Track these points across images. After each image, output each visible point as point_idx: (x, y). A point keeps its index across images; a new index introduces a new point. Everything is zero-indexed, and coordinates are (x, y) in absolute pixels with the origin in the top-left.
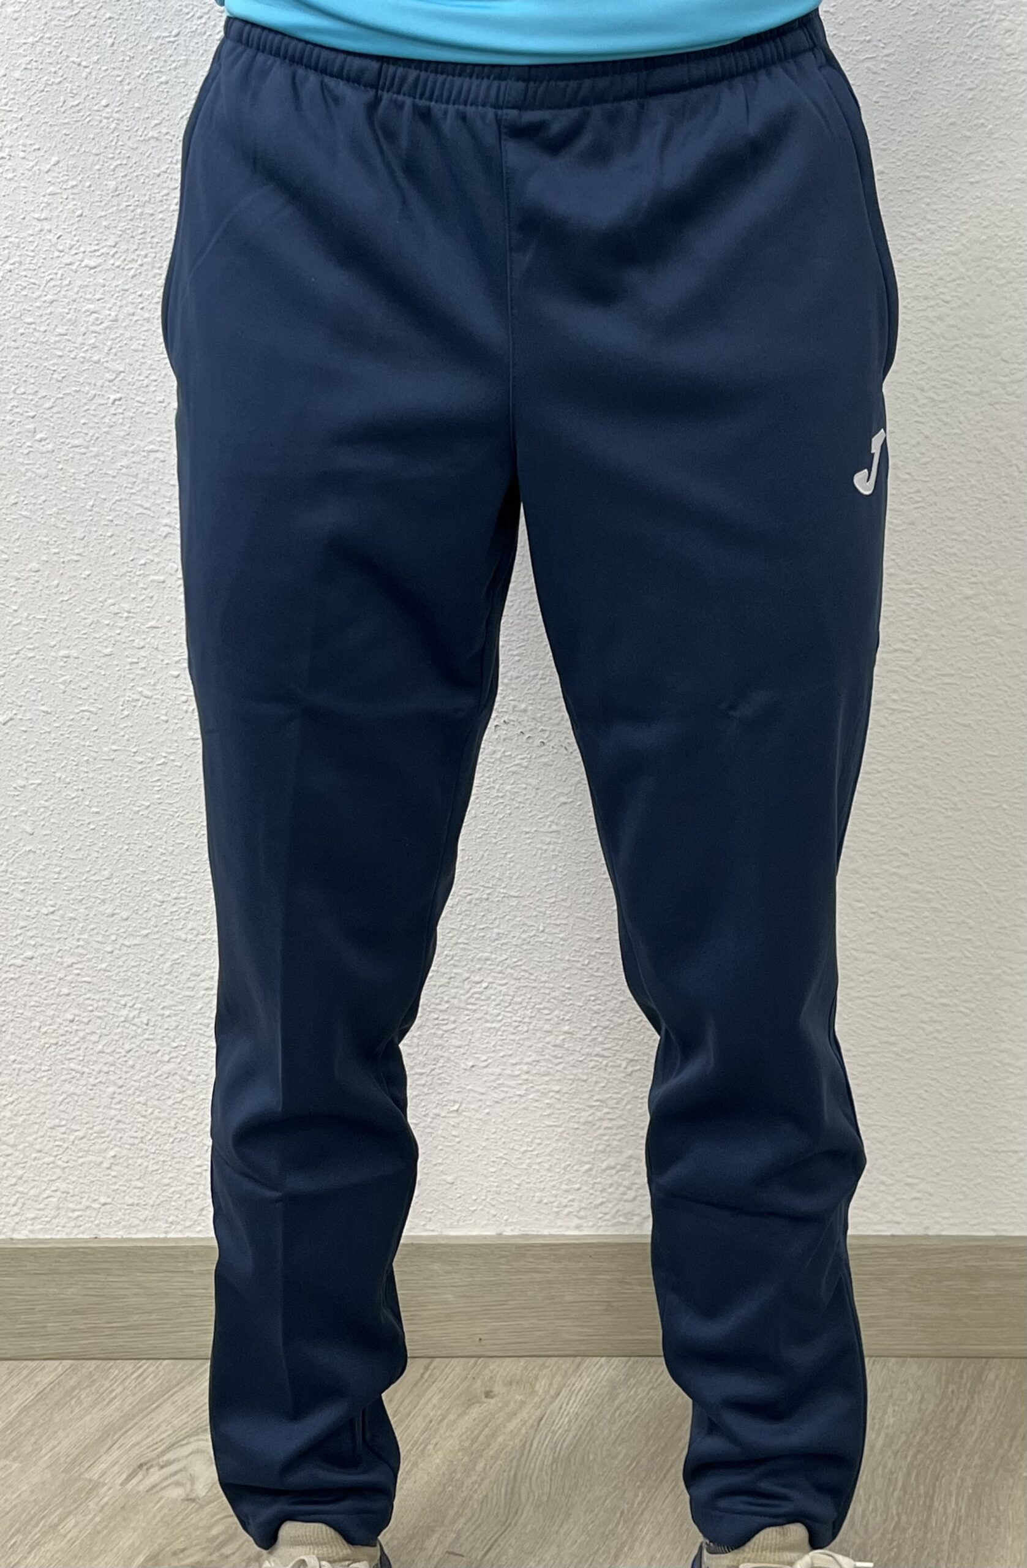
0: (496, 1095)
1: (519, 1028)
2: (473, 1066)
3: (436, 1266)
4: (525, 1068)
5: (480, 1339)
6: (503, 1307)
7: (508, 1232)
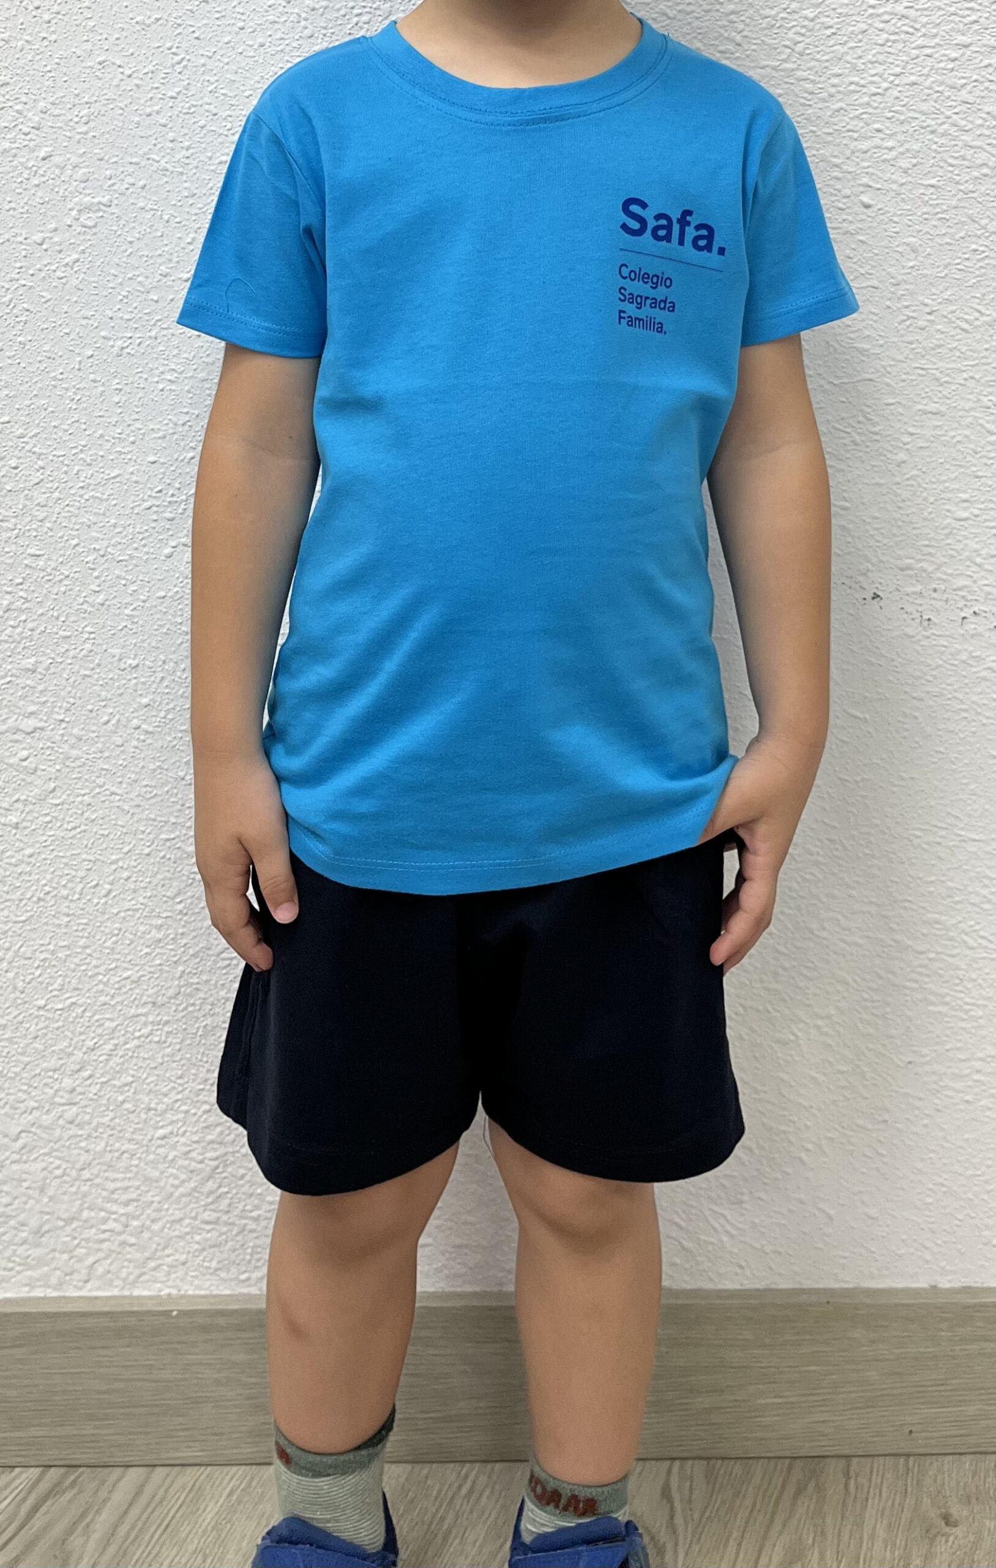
0: (936, 1101)
1: (972, 1013)
2: (910, 1063)
3: (858, 1334)
4: (978, 1065)
5: (911, 1432)
6: (942, 1388)
7: (945, 1283)
